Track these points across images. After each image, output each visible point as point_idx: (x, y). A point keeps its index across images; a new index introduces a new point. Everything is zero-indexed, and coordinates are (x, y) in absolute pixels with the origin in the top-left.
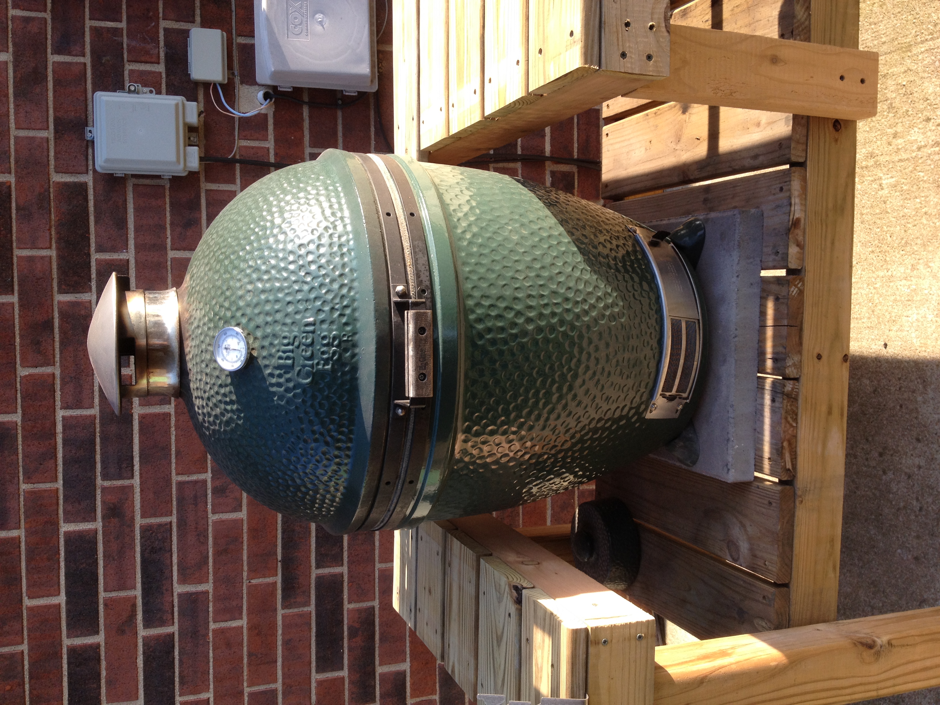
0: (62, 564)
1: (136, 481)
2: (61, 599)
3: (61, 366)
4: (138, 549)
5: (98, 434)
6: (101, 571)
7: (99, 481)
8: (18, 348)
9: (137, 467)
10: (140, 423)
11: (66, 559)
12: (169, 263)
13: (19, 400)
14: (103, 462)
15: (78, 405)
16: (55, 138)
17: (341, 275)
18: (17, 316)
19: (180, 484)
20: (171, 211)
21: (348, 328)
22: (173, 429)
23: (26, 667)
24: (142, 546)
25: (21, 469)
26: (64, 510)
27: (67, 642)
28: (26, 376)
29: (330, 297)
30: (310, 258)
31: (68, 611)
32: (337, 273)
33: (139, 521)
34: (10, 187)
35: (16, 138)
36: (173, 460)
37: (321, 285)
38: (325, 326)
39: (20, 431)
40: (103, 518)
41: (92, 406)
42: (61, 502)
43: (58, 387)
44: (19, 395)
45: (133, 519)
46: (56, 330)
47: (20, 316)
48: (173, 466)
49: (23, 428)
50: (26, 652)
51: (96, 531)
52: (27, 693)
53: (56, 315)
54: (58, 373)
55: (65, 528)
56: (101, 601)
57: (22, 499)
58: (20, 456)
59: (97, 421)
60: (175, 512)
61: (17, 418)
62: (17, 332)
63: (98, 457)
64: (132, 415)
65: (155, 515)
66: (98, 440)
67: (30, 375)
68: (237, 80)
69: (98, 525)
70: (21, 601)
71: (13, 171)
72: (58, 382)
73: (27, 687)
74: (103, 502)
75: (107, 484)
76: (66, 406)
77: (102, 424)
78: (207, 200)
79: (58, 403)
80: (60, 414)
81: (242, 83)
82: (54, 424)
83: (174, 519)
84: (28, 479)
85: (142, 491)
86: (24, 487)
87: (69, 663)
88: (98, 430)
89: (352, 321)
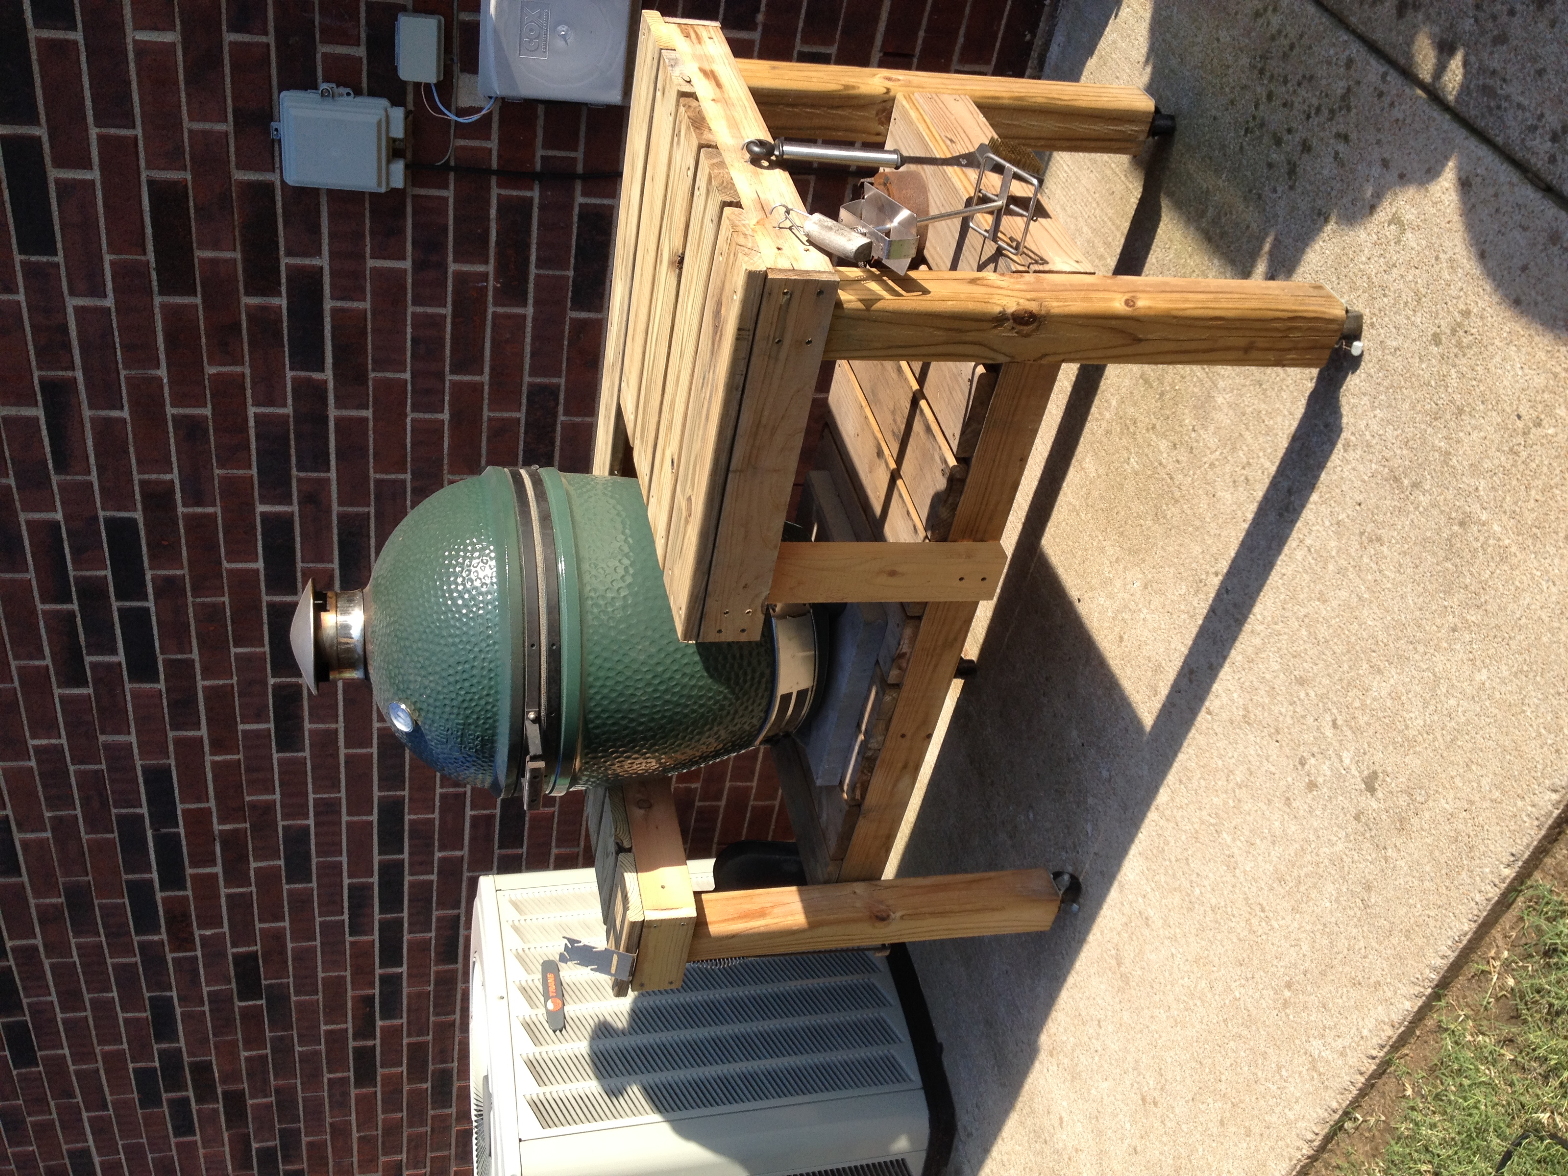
0: (259, 537)
1: (333, 475)
2: (260, 565)
3: (251, 367)
4: (335, 531)
5: (292, 431)
6: (298, 546)
7: (294, 472)
8: (204, 347)
9: (333, 463)
10: (336, 424)
11: (263, 534)
12: (368, 272)
13: (208, 396)
14: (297, 457)
15: (271, 403)
16: (235, 132)
17: (488, 695)
18: (201, 317)
19: (378, 482)
20: (371, 218)
21: (490, 732)
22: (371, 433)
23: (228, 614)
24: (339, 529)
25: (214, 457)
26: (260, 495)
27: (265, 598)
28: (214, 375)
29: (478, 709)
30: (465, 676)
31: (266, 575)
32: (485, 693)
33: (335, 508)
34: (186, 185)
35: (190, 131)
36: (371, 460)
37: (471, 700)
38: (472, 727)
39: (211, 424)
40: (299, 503)
41: (285, 405)
42: (256, 486)
43: (248, 385)
44: (208, 392)
45: (329, 506)
46: (244, 332)
47: (205, 318)
48: (371, 465)
49: (214, 421)
50: (227, 603)
51: (292, 514)
52: (230, 633)
53: (244, 317)
54: (248, 371)
55: (260, 508)
56: (299, 569)
57: (216, 482)
58: (213, 446)
59: (291, 419)
60: (372, 503)
61: (208, 411)
62: (202, 333)
63: (293, 451)
64: (327, 416)
65: (352, 505)
66: (292, 436)
67: (218, 374)
68: (456, 68)
69: (295, 508)
70: (221, 563)
71: (189, 167)
72: (248, 380)
73: (230, 628)
74: (299, 491)
75: (302, 475)
76: (256, 404)
77: (296, 422)
78: (413, 207)
79: (249, 401)
80: (252, 411)
81: (463, 70)
82: (246, 420)
83: (372, 510)
84: (221, 466)
85: (338, 484)
86: (217, 472)
87: (269, 615)
88: (292, 427)
89: (494, 727)
